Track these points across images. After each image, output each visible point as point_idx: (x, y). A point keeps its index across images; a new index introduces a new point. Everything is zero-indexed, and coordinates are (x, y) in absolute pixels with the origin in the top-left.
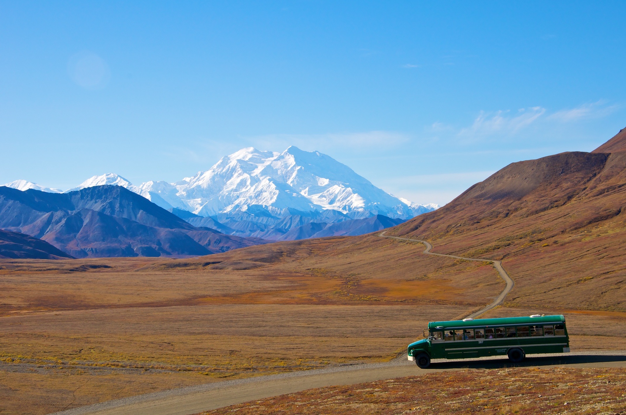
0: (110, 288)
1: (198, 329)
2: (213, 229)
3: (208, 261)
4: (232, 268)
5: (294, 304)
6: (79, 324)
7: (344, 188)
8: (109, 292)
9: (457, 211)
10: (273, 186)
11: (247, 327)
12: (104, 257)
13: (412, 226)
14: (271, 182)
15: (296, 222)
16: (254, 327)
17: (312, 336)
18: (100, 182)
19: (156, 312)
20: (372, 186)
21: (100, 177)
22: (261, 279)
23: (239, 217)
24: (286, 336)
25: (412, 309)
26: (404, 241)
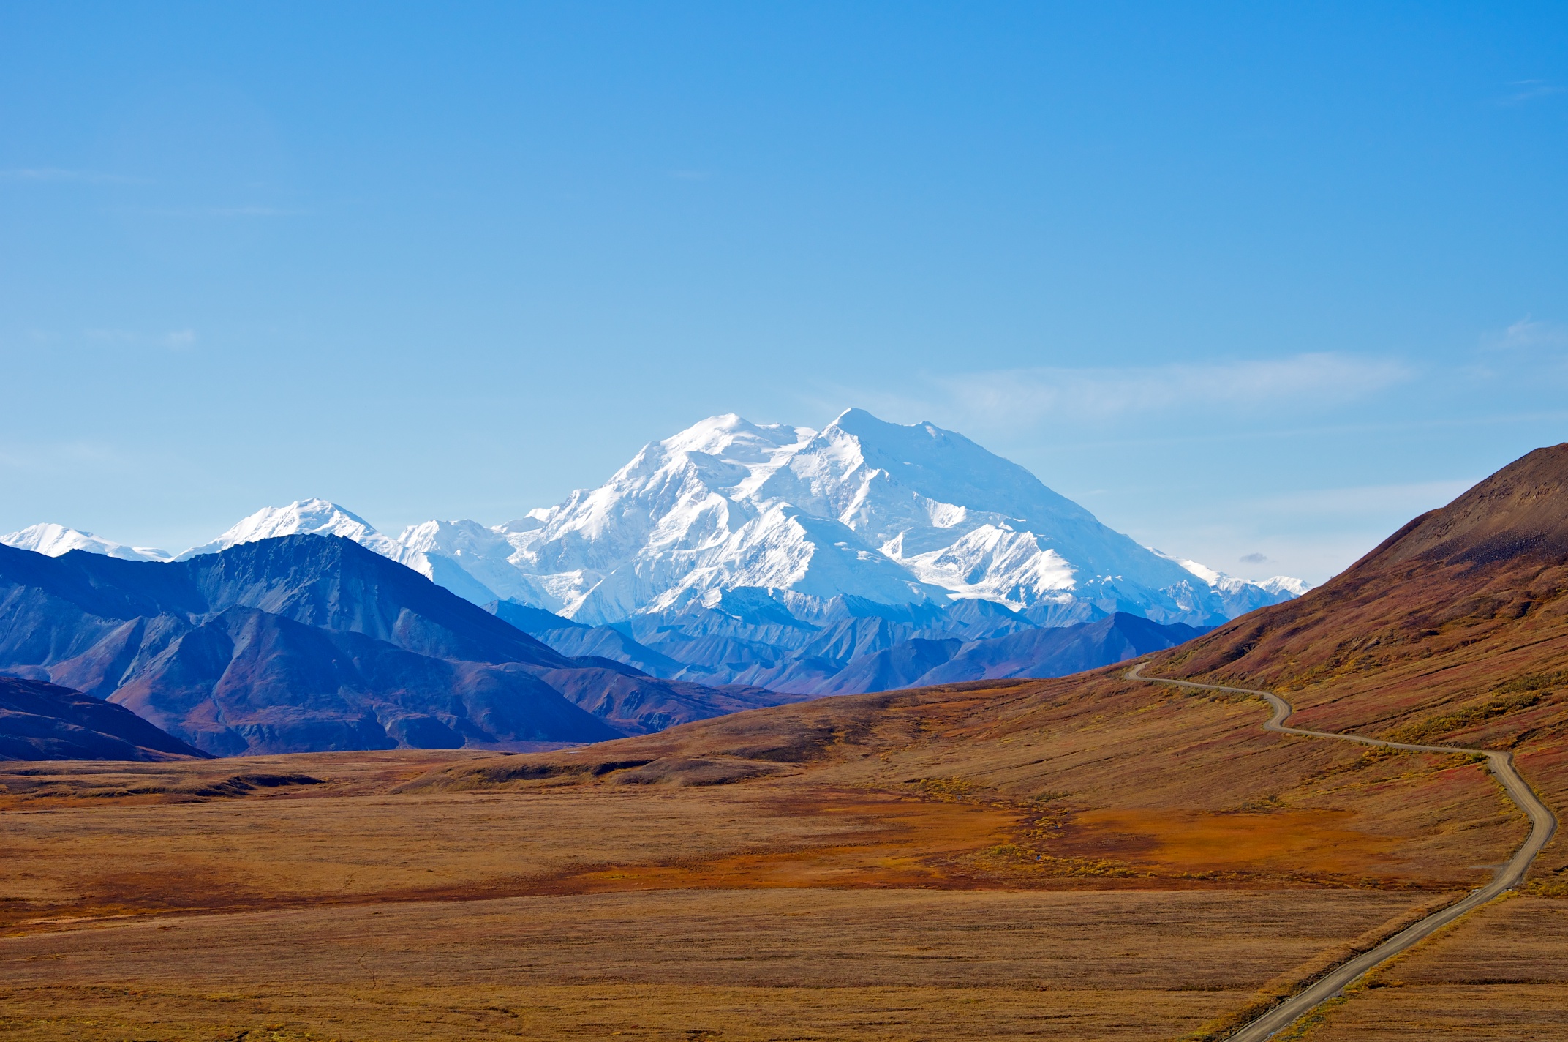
0: (320, 844)
1: (589, 965)
2: (620, 661)
3: (611, 758)
4: (681, 779)
5: (875, 887)
6: (235, 955)
7: (1012, 535)
8: (317, 856)
9: (1364, 598)
10: (798, 530)
11: (736, 959)
12: (296, 750)
13: (1227, 647)
14: (792, 518)
15: (868, 637)
16: (757, 959)
17: (935, 984)
18: (280, 527)
19: (458, 916)
20: (1099, 525)
21: (280, 513)
22: (770, 811)
23: (697, 627)
24: (855, 985)
25: (1238, 902)
26: (1204, 694)
